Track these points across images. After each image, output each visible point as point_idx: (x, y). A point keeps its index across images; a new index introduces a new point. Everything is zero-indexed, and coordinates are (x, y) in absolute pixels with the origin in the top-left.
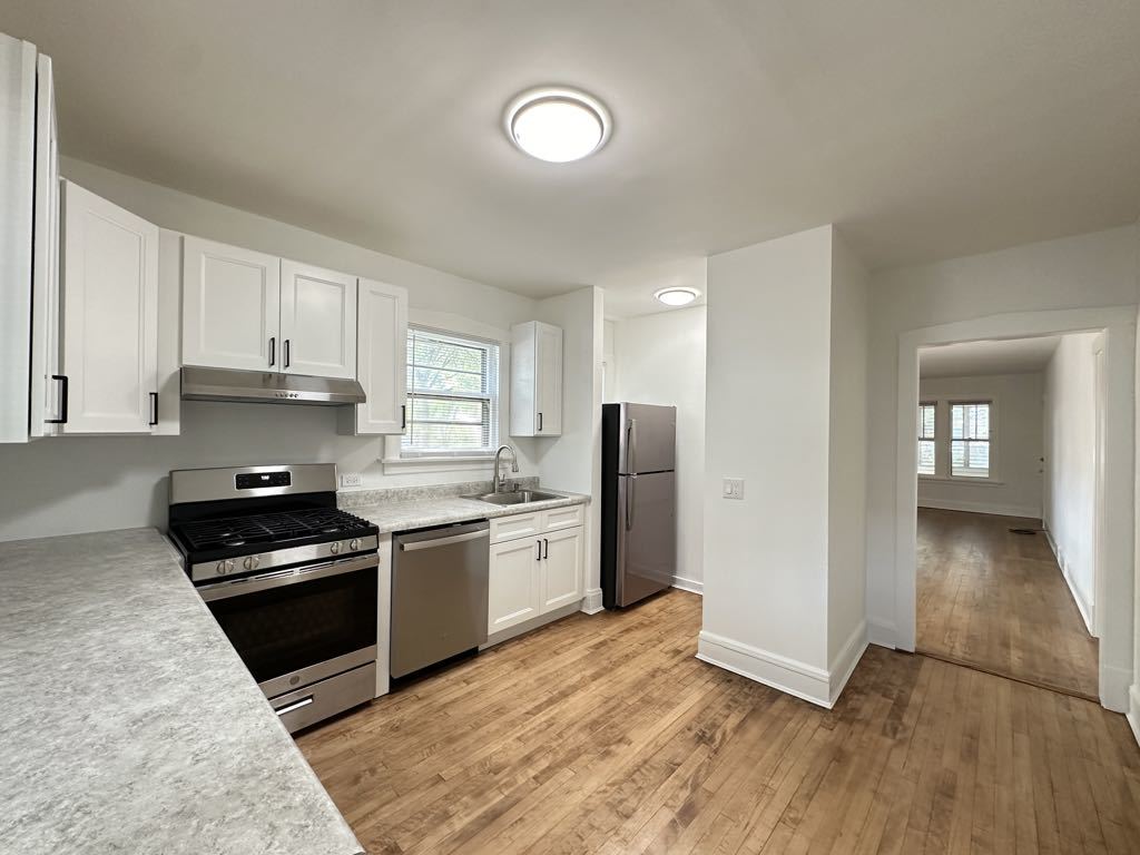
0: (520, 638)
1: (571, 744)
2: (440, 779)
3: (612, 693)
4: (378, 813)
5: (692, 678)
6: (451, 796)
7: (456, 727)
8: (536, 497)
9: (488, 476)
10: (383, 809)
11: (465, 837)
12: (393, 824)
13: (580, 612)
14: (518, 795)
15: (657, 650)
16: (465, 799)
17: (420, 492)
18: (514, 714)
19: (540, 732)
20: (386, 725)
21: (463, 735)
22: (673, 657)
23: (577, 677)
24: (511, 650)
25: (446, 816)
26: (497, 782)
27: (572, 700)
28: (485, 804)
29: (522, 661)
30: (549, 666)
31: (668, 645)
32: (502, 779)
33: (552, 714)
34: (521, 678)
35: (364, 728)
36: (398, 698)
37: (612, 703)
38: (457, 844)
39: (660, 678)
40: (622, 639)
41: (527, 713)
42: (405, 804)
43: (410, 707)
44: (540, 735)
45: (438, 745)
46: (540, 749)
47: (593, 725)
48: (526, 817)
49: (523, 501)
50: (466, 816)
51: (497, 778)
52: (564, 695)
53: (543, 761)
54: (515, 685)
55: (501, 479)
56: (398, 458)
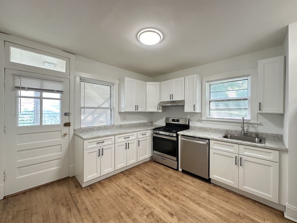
9: (239, 129)
12: (147, 179)
24: (218, 189)
28: (151, 190)
43: (178, 175)
55: (246, 130)
56: (205, 119)
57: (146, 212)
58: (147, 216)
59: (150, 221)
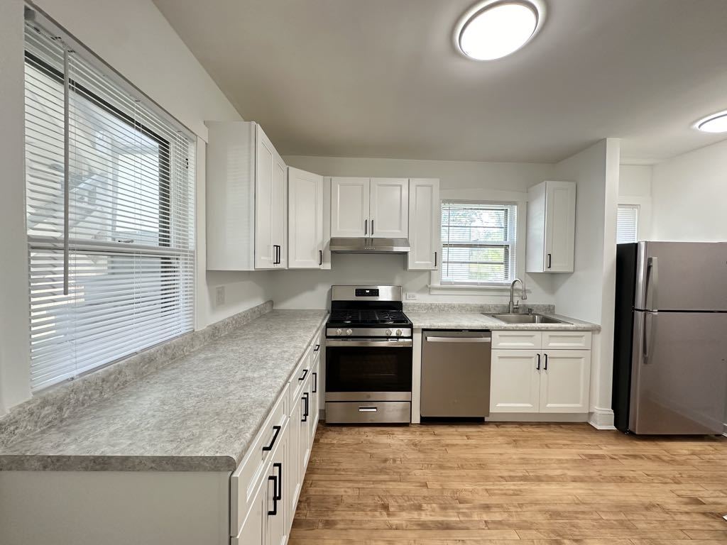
0: (521, 424)
1: (527, 515)
2: (426, 485)
3: (589, 500)
4: (388, 483)
5: (706, 536)
6: (427, 499)
7: (448, 461)
8: (545, 320)
9: (506, 301)
10: (391, 483)
11: (423, 526)
12: (392, 493)
13: (587, 424)
14: (468, 525)
15: (668, 488)
16: (434, 505)
17: (452, 307)
18: (492, 473)
19: (505, 494)
20: (411, 440)
21: (451, 468)
22: (686, 504)
23: (558, 472)
24: (509, 429)
25: (419, 508)
26: (459, 509)
27: (544, 486)
28: (444, 516)
29: (514, 441)
30: (535, 453)
31: (687, 489)
32: (462, 508)
33: (521, 487)
34: (508, 451)
35: (400, 436)
36: (424, 428)
37: (582, 508)
38: (419, 528)
39: (656, 515)
40: (625, 462)
41: (502, 477)
42: (402, 487)
43: (427, 437)
44: (504, 497)
45: (433, 466)
46: (499, 506)
47: (555, 514)
48: (468, 542)
49: (534, 322)
50: (431, 515)
51: (461, 506)
52: (539, 479)
53: (497, 515)
54: (501, 454)
55: (515, 303)
56: (438, 285)
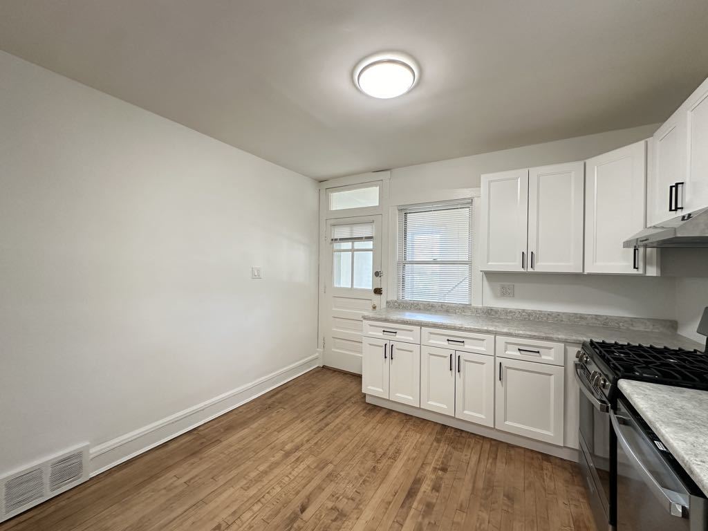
48: (392, 497)
57: (343, 504)
58: (334, 509)
59: (321, 516)
